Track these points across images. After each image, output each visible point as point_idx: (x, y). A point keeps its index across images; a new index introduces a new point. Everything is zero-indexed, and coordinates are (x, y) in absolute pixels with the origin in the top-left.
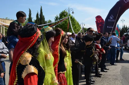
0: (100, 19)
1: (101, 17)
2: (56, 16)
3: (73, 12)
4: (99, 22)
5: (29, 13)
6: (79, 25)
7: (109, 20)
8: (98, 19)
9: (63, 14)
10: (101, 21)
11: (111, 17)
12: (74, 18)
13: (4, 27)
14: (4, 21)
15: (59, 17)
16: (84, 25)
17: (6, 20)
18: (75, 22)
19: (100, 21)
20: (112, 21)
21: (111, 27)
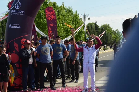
20: (18, 13)
21: (17, 26)
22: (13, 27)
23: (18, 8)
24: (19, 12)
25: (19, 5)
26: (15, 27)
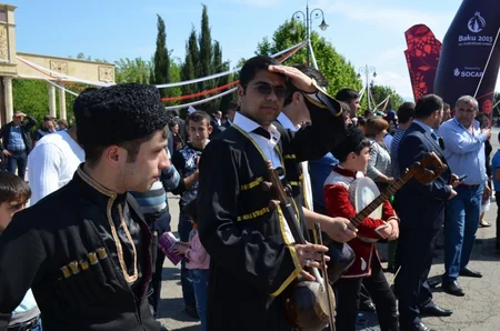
0: (424, 39)
1: (429, 30)
2: (261, 42)
3: (323, 22)
4: (419, 53)
5: (157, 32)
6: (353, 75)
7: (461, 38)
8: (416, 40)
9: (287, 35)
10: (428, 49)
11: (473, 24)
12: (330, 48)
13: (64, 90)
14: (63, 66)
15: (271, 46)
16: (375, 74)
17: (71, 63)
18: (335, 64)
19: (423, 51)
20: (477, 41)
21: (475, 71)
22: (463, 74)
23: (476, 29)
24: (481, 38)
25: (479, 23)
26: (471, 74)
